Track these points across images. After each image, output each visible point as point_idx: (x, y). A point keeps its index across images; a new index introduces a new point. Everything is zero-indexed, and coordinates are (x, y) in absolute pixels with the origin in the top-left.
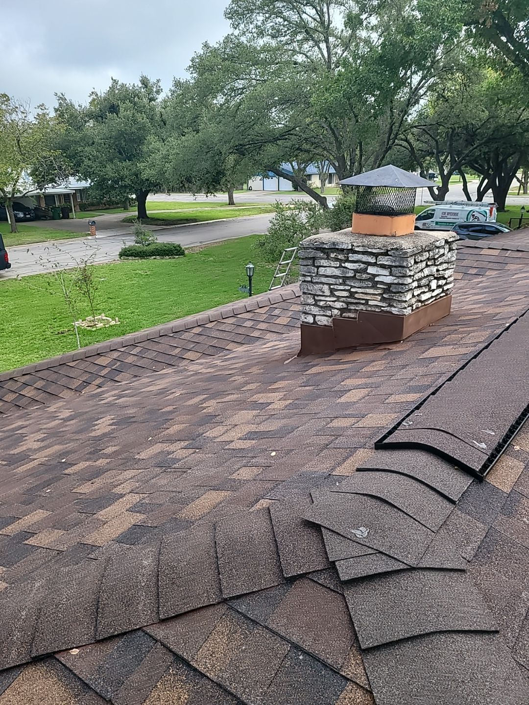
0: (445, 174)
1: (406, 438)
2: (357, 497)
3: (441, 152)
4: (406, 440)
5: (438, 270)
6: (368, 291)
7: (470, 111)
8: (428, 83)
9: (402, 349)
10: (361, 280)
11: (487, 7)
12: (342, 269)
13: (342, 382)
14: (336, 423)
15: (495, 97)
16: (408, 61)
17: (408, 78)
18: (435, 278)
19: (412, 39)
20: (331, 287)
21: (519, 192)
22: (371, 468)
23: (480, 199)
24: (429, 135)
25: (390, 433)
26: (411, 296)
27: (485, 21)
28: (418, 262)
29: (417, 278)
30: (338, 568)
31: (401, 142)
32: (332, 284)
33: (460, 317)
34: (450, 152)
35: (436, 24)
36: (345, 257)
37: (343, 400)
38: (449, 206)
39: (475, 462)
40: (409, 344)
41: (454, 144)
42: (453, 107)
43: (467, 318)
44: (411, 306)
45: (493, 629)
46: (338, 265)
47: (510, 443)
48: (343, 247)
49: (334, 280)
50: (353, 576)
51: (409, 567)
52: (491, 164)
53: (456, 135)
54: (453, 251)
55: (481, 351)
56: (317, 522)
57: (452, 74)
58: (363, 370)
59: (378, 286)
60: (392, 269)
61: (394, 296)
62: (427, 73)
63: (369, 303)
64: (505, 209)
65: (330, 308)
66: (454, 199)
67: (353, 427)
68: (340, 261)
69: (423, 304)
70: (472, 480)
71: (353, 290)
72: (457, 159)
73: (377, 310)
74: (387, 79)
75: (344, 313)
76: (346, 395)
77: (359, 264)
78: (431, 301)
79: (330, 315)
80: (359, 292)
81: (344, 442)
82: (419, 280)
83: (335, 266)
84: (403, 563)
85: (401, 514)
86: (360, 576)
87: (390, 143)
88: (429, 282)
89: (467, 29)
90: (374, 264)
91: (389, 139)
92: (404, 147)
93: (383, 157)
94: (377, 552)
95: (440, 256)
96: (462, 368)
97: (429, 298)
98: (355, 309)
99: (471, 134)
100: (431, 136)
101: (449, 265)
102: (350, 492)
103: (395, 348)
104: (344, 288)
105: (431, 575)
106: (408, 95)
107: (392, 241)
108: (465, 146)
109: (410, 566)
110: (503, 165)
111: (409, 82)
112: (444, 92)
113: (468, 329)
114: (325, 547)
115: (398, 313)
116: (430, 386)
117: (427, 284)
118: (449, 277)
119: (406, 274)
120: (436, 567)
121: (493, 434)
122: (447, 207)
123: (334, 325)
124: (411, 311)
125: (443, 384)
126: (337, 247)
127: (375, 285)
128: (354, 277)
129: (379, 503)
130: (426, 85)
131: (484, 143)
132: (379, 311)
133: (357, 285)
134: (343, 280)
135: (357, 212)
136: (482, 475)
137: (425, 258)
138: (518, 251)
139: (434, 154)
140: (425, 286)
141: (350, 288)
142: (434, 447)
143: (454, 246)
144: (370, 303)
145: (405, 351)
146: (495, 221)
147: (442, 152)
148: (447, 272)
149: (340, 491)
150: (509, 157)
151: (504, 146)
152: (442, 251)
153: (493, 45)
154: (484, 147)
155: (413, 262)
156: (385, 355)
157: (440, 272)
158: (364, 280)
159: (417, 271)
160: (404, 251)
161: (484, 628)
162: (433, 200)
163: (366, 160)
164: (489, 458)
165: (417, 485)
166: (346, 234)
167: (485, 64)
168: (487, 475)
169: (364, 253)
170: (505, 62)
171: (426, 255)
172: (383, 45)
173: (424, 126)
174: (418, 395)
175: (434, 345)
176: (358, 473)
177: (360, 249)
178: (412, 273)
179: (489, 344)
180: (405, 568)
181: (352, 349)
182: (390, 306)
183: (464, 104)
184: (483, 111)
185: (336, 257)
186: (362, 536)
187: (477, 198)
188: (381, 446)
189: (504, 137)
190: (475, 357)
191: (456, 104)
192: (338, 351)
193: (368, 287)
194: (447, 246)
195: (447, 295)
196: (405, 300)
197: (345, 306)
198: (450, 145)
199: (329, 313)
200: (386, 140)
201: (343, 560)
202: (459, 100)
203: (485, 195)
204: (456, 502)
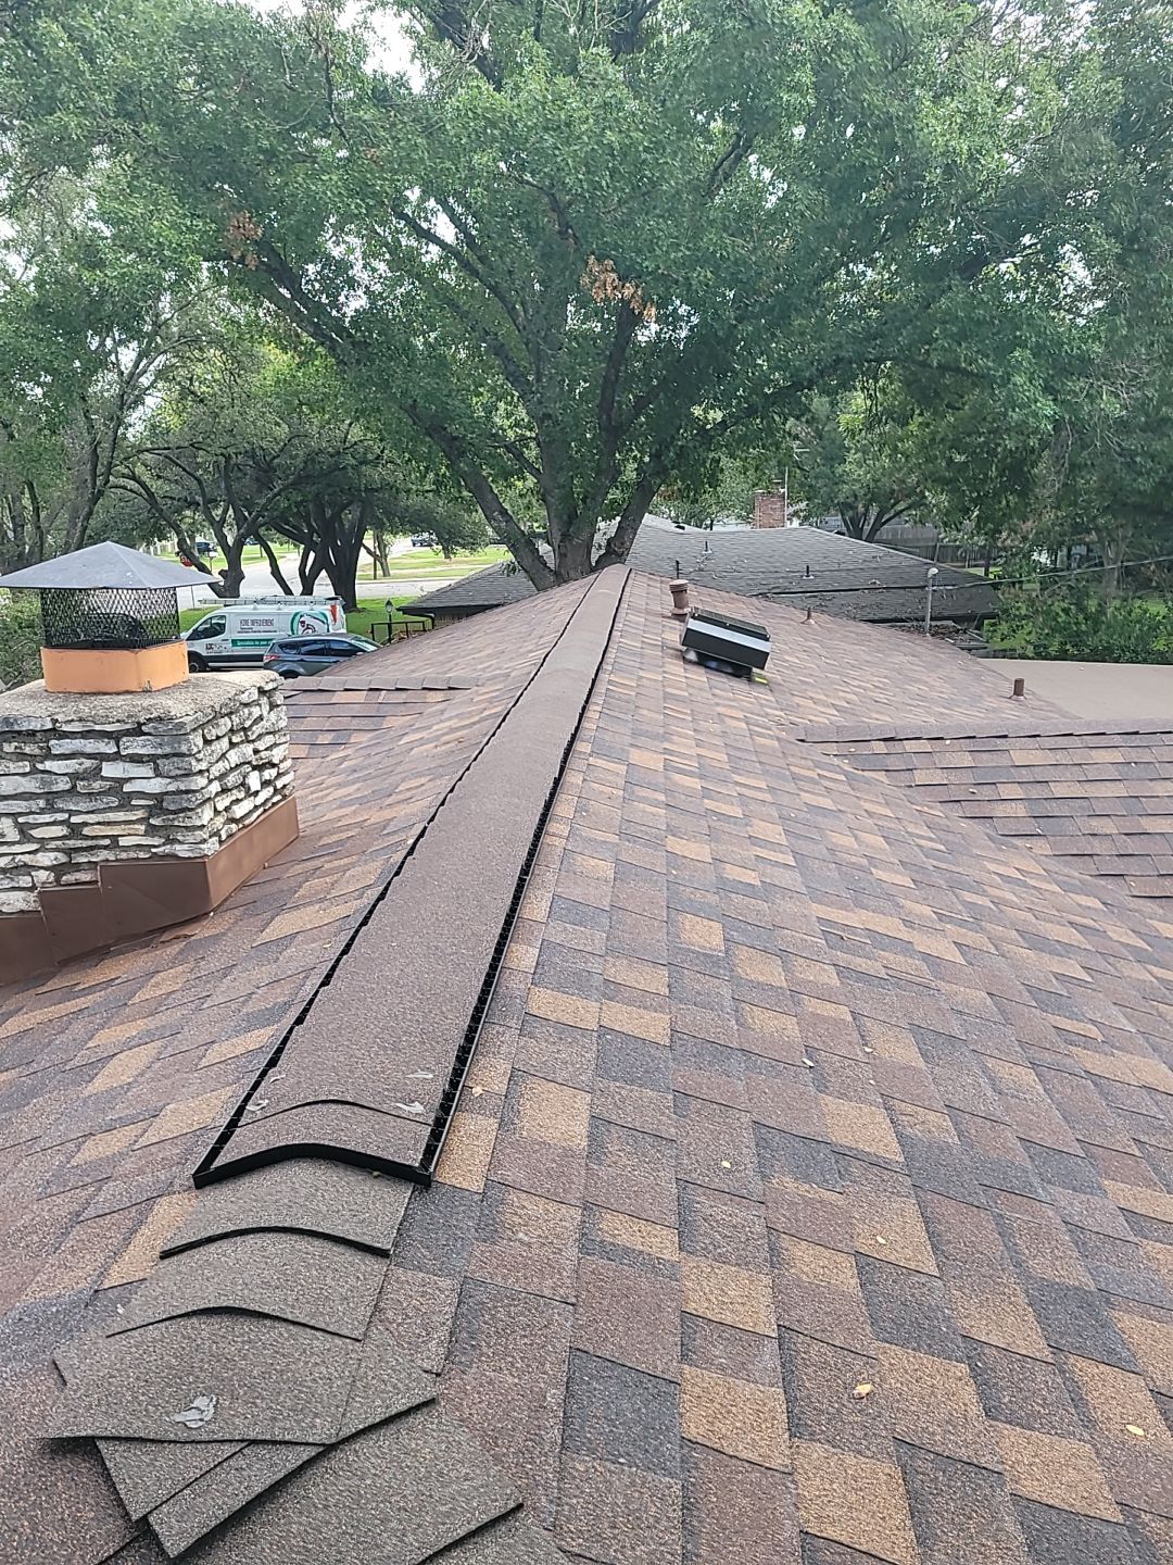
0: (230, 543)
1: (261, 1142)
2: (173, 1326)
3: (211, 502)
4: (262, 1147)
5: (256, 752)
6: (112, 816)
7: (253, 422)
8: (156, 363)
9: (217, 932)
10: (89, 794)
11: (242, 230)
12: (40, 776)
13: (90, 1039)
14: (91, 1151)
15: (292, 401)
16: (101, 319)
17: (110, 353)
18: (255, 768)
19: (102, 275)
20: (21, 820)
21: (375, 574)
22: (195, 1239)
23: (308, 589)
24: (180, 466)
25: (224, 1138)
26: (212, 815)
27: (243, 257)
28: (212, 741)
29: (217, 774)
30: (157, 1528)
31: (122, 482)
32: (21, 814)
33: (321, 838)
34: (230, 502)
35: (146, 251)
36: (41, 748)
37: (99, 1084)
38: (252, 606)
39: (409, 1149)
40: (229, 917)
41: (235, 486)
42: (217, 415)
43: (335, 838)
44: (217, 834)
45: (512, 1505)
46: (28, 770)
47: (464, 1086)
48: (31, 728)
49: (25, 803)
50: (197, 1533)
51: (321, 1449)
52: (314, 524)
53: (236, 468)
54: (279, 709)
55: (374, 906)
56: (83, 1434)
57: (201, 349)
58: (136, 999)
59: (133, 803)
60: (158, 761)
61: (174, 819)
62: (149, 344)
63: (121, 844)
64: (358, 606)
65: (27, 868)
66: (259, 593)
67: (135, 1147)
68: (31, 758)
69: (241, 826)
70: (411, 1189)
71: (74, 820)
72: (246, 514)
73: (142, 855)
74: (63, 352)
75: (64, 874)
76: (105, 1072)
77: (79, 761)
78: (255, 815)
79: (31, 885)
80: (91, 822)
81: (120, 1194)
82: (221, 777)
83: (21, 771)
84: (307, 1444)
85: (282, 1328)
86: (213, 1524)
87: (98, 483)
88: (244, 778)
89: (213, 267)
90: (117, 757)
91: (94, 476)
92: (131, 490)
93: (90, 513)
94: (244, 1444)
95: (256, 722)
96: (344, 952)
97: (250, 811)
98: (90, 862)
99: (265, 470)
100: (184, 470)
101: (277, 736)
102: (152, 1321)
103: (199, 931)
104: (52, 820)
105: (371, 1443)
106: (116, 387)
107: (147, 701)
108: (257, 491)
109: (323, 1445)
110: (336, 525)
111: (114, 361)
112: (191, 384)
113: (342, 862)
114: (115, 1488)
115: (192, 855)
116: (287, 1005)
117: (239, 782)
118: (281, 761)
119: (191, 770)
120: (378, 1420)
121: (431, 1076)
122: (249, 608)
123: (43, 907)
124: (218, 845)
125: (316, 994)
126: (16, 728)
127: (126, 801)
128: (72, 791)
129: (227, 1321)
130: (151, 368)
131: (292, 484)
132: (147, 856)
133: (83, 806)
134: (47, 800)
135: (49, 645)
136: (427, 1170)
137: (223, 730)
138: (398, 689)
139: (199, 505)
140: (236, 787)
141: (67, 816)
142: (323, 1145)
143: (279, 698)
144: (123, 842)
145: (224, 934)
146: (344, 631)
147: (214, 502)
148: (275, 751)
149: (130, 1327)
150: (345, 509)
151: (330, 490)
152: (256, 712)
153: (267, 303)
154: (294, 493)
155: (200, 742)
156: (180, 953)
157: (262, 754)
158: (99, 793)
159: (213, 759)
160: (177, 721)
161: (494, 1513)
162: (216, 597)
163: (52, 518)
164: (432, 1130)
165: (303, 1244)
166: (32, 696)
167: (261, 337)
168: (435, 1167)
169: (86, 735)
170: (298, 336)
171: (225, 724)
172: (40, 283)
173: (165, 449)
174: (270, 1030)
175: (281, 909)
176: (166, 1261)
177: (76, 727)
178: (203, 766)
179: (386, 889)
180: (313, 1454)
181: (99, 953)
182: (170, 841)
183: (236, 408)
184: (277, 424)
185: (18, 751)
186: (201, 1420)
187: (301, 588)
188: (207, 1177)
189: (326, 475)
190: (365, 922)
191: (222, 408)
192: (65, 965)
193: (111, 809)
194: (264, 700)
195: (285, 797)
196: (199, 824)
197: (63, 858)
198: (226, 488)
199: (25, 881)
200: (89, 478)
201: (165, 1502)
202: (226, 401)
203: (316, 582)
204: (389, 1250)
